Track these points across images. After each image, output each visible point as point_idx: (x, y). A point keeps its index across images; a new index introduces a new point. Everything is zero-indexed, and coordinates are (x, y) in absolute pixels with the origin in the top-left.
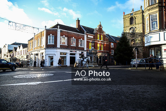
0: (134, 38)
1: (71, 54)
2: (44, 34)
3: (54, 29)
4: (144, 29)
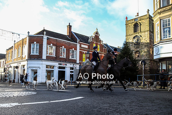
0: (138, 49)
1: (60, 68)
2: (26, 41)
3: (39, 35)
4: (152, 37)
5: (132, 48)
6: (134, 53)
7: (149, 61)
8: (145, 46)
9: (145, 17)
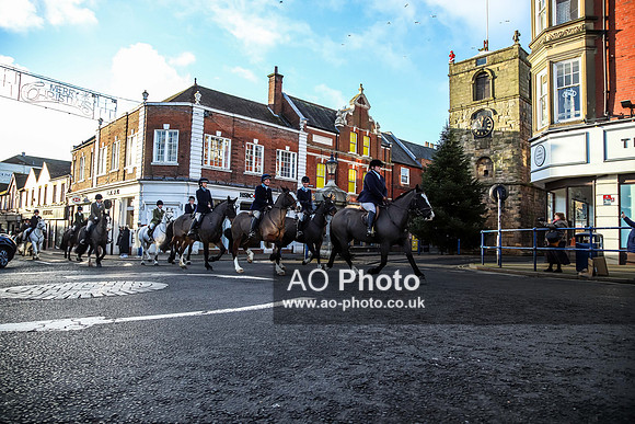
1: (244, 206)
4: (526, 117)
5: (468, 148)
6: (473, 164)
7: (518, 188)
8: (508, 142)
9: (508, 55)
